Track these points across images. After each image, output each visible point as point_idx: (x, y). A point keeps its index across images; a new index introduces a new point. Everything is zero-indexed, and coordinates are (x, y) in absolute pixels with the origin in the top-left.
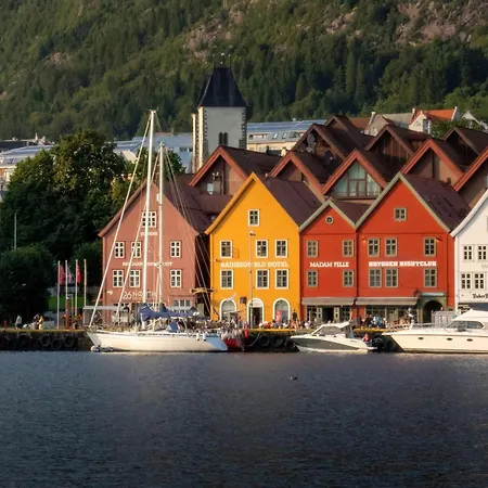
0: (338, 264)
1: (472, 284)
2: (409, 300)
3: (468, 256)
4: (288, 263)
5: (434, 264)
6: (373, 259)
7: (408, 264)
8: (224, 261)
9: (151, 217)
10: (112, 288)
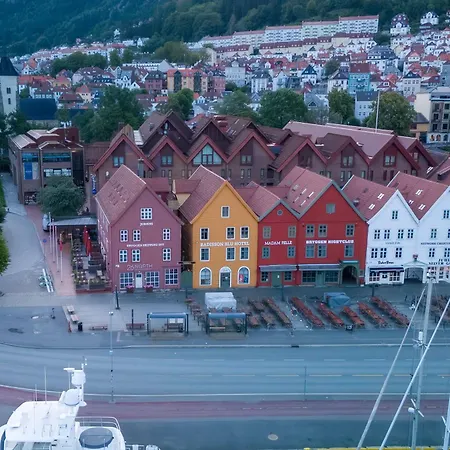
0: (284, 243)
1: (379, 255)
2: (336, 267)
3: (377, 236)
4: (249, 242)
5: (352, 241)
6: (309, 239)
7: (334, 242)
8: (203, 242)
9: (148, 212)
10: (119, 263)
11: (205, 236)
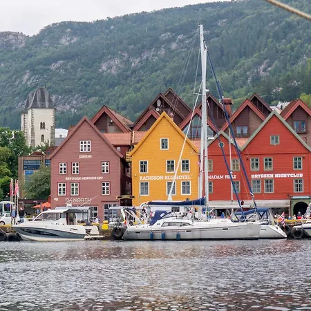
0: (227, 177)
5: (301, 175)
6: (254, 173)
7: (281, 176)
8: (143, 175)
9: (87, 144)
10: (58, 197)
11: (144, 169)
